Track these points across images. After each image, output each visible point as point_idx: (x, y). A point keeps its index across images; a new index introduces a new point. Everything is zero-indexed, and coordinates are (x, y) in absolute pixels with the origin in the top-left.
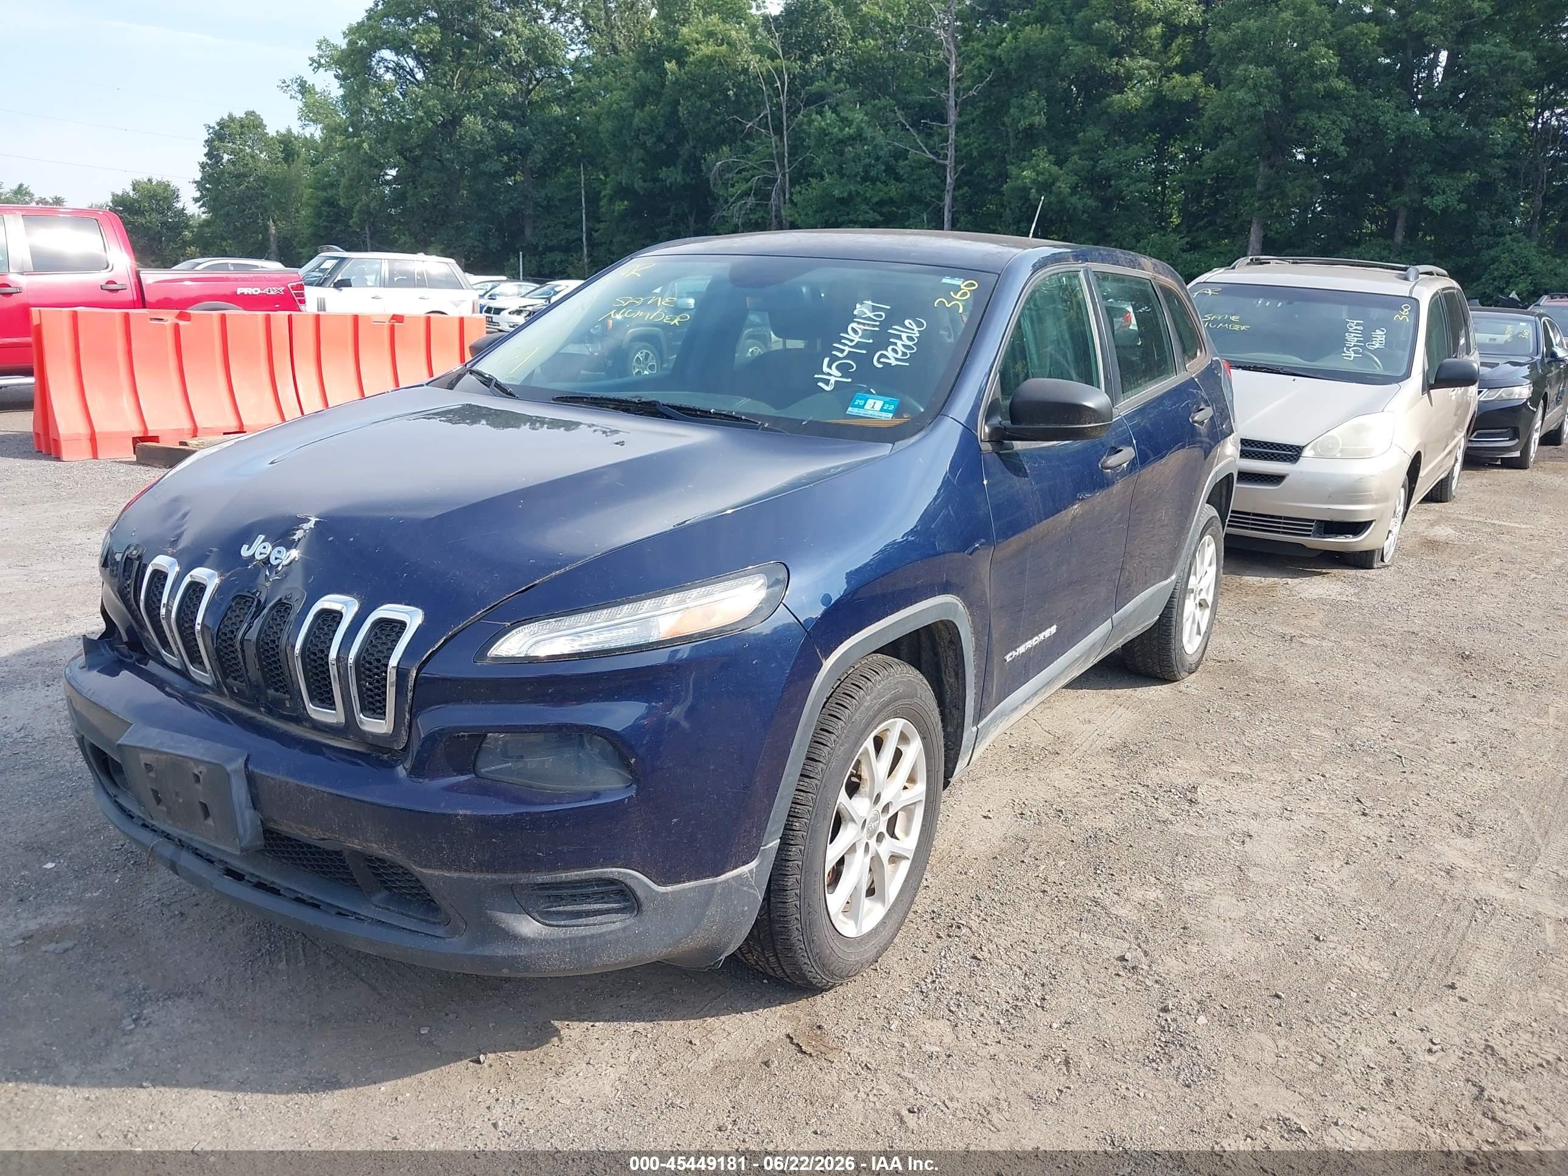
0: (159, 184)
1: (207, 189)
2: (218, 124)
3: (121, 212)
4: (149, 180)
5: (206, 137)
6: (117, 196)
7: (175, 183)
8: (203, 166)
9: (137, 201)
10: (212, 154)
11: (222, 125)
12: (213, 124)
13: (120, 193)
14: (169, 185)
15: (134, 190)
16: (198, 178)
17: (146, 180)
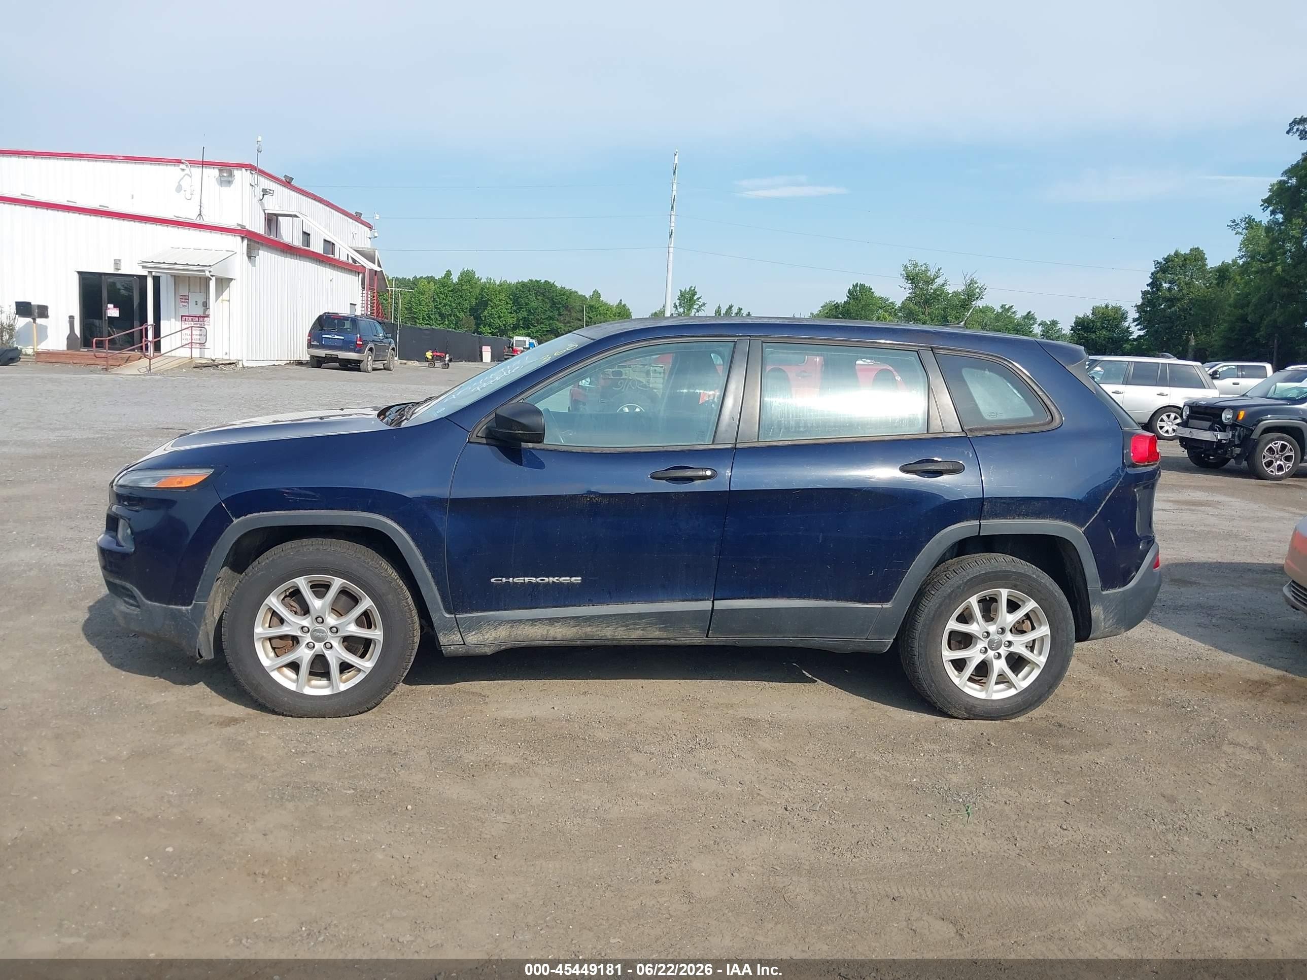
0: (1113, 308)
1: (1146, 312)
2: (1165, 260)
3: (1079, 330)
4: (1106, 306)
5: (1153, 270)
6: (1079, 318)
7: (1125, 307)
8: (1144, 293)
9: (1093, 322)
10: (1155, 283)
11: (1167, 260)
12: (1160, 260)
13: (1081, 316)
14: (1120, 309)
15: (1092, 314)
16: (1139, 304)
17: (1103, 306)
